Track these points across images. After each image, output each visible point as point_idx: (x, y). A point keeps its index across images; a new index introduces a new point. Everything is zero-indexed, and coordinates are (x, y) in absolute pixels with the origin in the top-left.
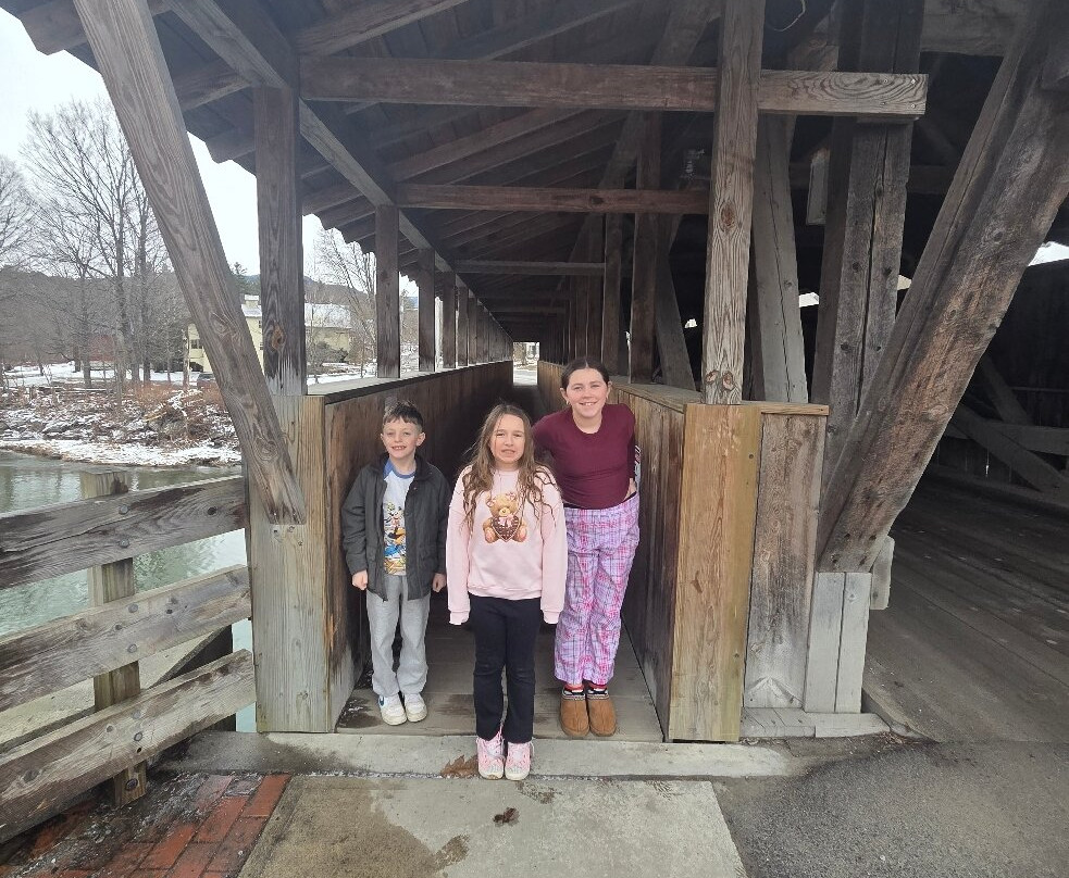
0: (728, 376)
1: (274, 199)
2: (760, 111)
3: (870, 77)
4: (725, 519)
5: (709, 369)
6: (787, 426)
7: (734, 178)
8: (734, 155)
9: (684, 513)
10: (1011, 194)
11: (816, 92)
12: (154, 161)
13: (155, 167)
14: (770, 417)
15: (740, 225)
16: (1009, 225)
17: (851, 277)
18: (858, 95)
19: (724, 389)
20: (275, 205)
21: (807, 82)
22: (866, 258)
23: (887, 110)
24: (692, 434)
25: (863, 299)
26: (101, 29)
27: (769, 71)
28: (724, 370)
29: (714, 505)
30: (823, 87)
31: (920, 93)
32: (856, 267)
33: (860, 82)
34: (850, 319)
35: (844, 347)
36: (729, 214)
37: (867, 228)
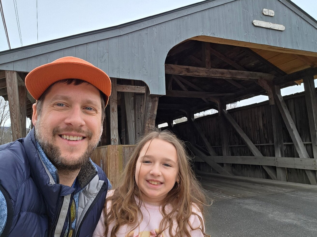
0: (115, 139)
1: (22, 107)
2: (117, 91)
3: (136, 87)
4: (117, 168)
5: (112, 138)
6: (129, 149)
7: (114, 103)
8: (113, 99)
9: (108, 168)
10: (150, 109)
11: (128, 89)
12: (12, 105)
13: (12, 106)
14: (126, 148)
15: (115, 111)
16: (151, 113)
17: (138, 121)
18: (134, 90)
19: (115, 142)
20: (22, 108)
21: (126, 87)
22: (140, 117)
23: (140, 92)
24: (109, 151)
25: (140, 124)
26: (10, 88)
27: (118, 85)
28: (115, 138)
29: (115, 165)
30: (128, 88)
31: (145, 89)
32: (139, 118)
33: (134, 87)
34: (139, 128)
35: (138, 133)
36: (113, 109)
37: (140, 111)
